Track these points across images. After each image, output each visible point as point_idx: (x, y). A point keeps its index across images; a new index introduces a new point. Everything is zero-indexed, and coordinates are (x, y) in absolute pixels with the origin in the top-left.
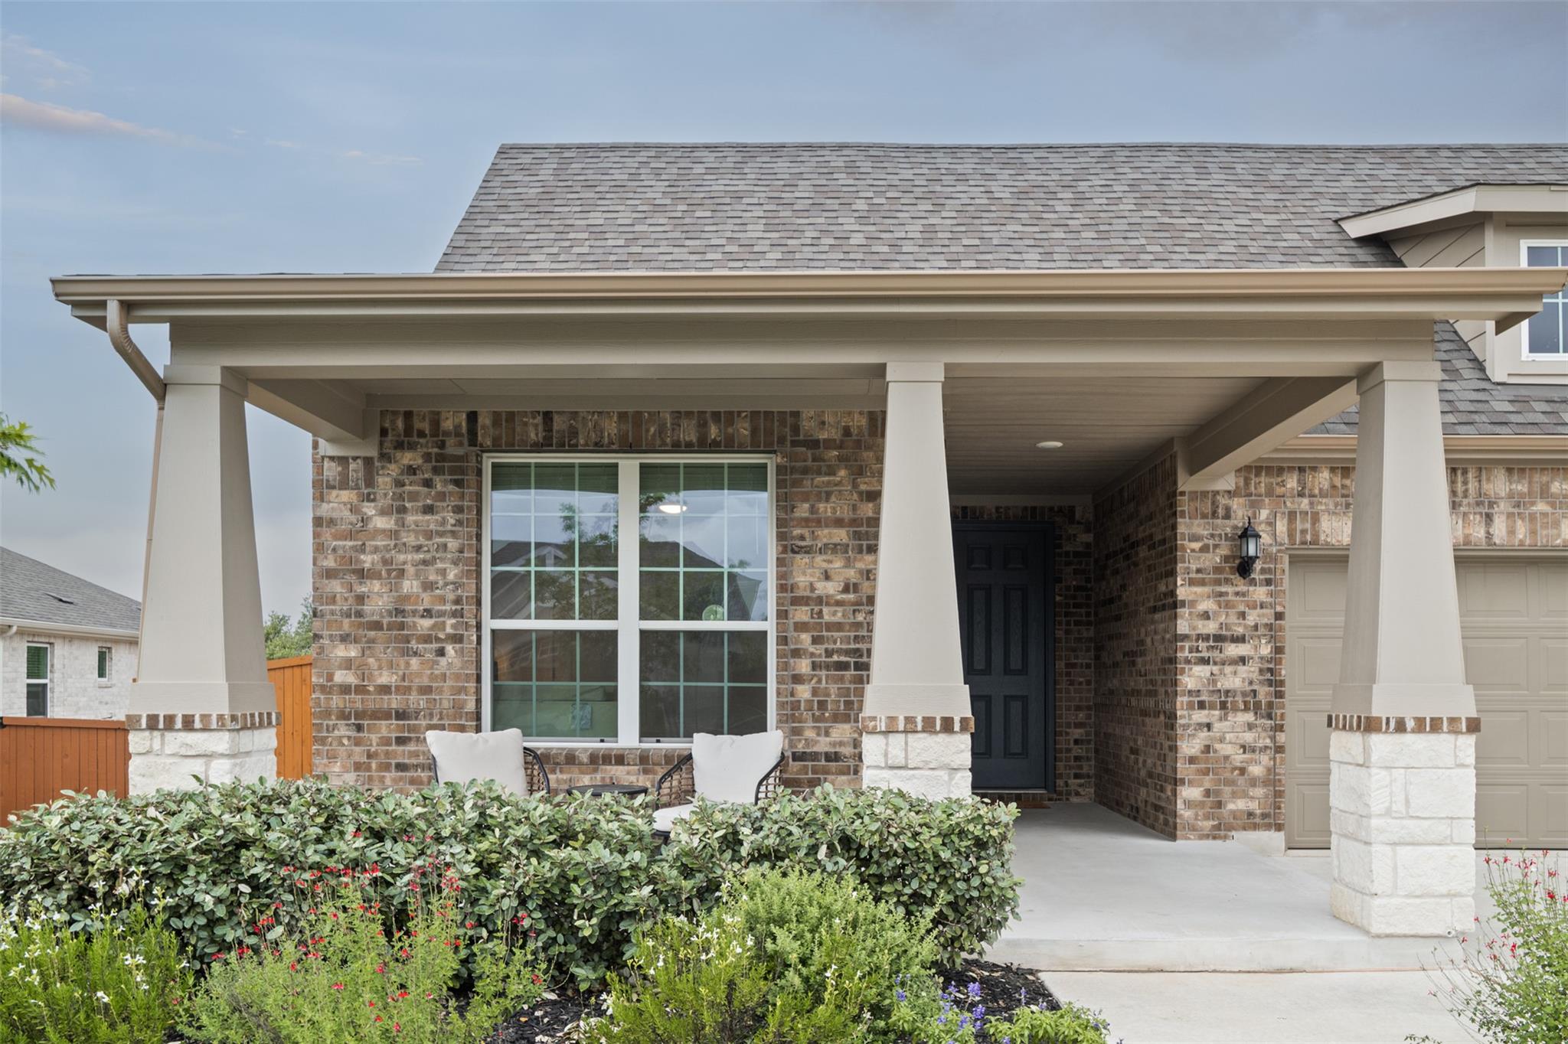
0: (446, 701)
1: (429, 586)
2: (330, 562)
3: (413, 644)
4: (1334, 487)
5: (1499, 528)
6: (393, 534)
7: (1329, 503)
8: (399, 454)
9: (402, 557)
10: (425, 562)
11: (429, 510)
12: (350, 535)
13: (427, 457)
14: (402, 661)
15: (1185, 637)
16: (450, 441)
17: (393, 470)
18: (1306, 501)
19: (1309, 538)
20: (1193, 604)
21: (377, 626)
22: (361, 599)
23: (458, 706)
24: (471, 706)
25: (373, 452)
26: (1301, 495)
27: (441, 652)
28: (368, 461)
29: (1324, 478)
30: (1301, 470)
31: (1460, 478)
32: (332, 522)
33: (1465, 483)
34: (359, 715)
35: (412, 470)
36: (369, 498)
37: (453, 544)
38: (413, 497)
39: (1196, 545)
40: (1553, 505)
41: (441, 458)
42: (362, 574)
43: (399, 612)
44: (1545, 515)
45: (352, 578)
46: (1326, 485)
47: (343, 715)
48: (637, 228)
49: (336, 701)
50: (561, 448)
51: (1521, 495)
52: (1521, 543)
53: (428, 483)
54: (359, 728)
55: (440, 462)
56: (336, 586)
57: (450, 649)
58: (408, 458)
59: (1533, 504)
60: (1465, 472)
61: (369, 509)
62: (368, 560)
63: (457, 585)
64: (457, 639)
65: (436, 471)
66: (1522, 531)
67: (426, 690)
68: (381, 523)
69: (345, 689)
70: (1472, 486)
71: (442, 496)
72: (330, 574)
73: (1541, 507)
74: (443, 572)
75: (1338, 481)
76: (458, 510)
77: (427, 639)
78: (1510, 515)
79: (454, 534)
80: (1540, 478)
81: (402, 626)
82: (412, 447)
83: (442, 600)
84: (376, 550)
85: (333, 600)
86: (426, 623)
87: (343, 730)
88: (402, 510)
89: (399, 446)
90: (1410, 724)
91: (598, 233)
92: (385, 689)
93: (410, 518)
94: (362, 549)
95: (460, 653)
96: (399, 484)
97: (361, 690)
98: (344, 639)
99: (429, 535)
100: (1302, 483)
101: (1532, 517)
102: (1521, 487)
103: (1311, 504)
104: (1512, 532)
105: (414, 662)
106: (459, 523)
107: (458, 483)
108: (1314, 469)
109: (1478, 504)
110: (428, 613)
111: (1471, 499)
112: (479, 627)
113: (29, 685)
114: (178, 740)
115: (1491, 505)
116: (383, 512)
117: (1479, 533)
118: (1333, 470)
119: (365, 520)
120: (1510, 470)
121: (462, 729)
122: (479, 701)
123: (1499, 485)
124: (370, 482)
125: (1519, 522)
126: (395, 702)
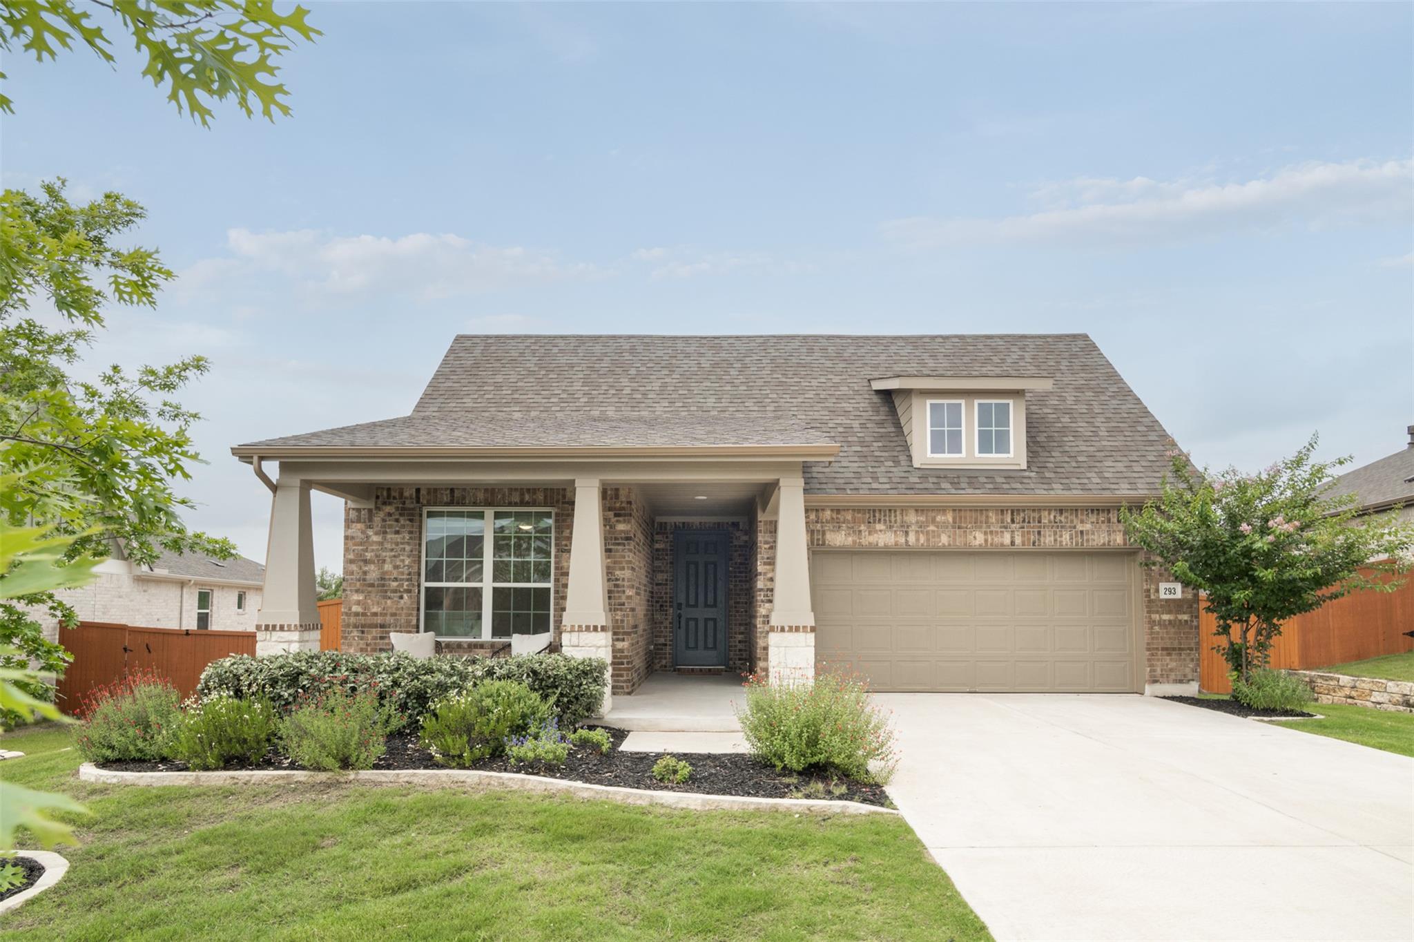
0: (403, 619)
1: (396, 567)
2: (351, 556)
3: (389, 594)
4: (833, 519)
5: (912, 538)
6: (381, 543)
7: (830, 526)
8: (384, 507)
9: (384, 554)
10: (395, 556)
11: (397, 532)
12: (361, 544)
13: (397, 509)
14: (383, 601)
15: (761, 590)
16: (408, 502)
17: (381, 514)
18: (819, 525)
19: (821, 542)
20: (765, 574)
21: (372, 585)
22: (365, 573)
23: (408, 622)
24: (414, 622)
25: (372, 506)
26: (817, 522)
27: (401, 597)
28: (370, 511)
29: (828, 514)
30: (817, 510)
31: (893, 515)
32: (353, 538)
33: (895, 516)
34: (363, 626)
35: (390, 514)
36: (370, 527)
37: (408, 548)
38: (390, 526)
39: (767, 546)
40: (938, 527)
41: (403, 509)
42: (366, 562)
43: (382, 579)
44: (933, 531)
45: (362, 564)
46: (829, 518)
47: (355, 626)
48: (519, 384)
49: (353, 620)
50: (458, 504)
51: (923, 522)
52: (922, 545)
53: (397, 520)
54: (363, 632)
55: (403, 511)
56: (354, 567)
57: (405, 596)
58: (388, 509)
59: (928, 526)
60: (895, 511)
61: (370, 532)
62: (369, 555)
63: (409, 567)
64: (409, 591)
65: (401, 515)
66: (922, 539)
67: (393, 615)
68: (375, 538)
69: (357, 614)
70: (899, 518)
71: (403, 526)
72: (351, 561)
73: (932, 528)
74: (403, 561)
75: (835, 516)
76: (411, 532)
77: (395, 591)
78: (917, 532)
79: (408, 544)
80: (931, 514)
81: (383, 585)
82: (390, 504)
83: (402, 573)
84: (373, 550)
85: (352, 573)
86: (395, 584)
87: (355, 633)
88: (385, 532)
89: (384, 503)
90: (787, 629)
92: (375, 614)
93: (389, 536)
94: (366, 550)
95: (410, 597)
96: (384, 520)
97: (364, 614)
98: (357, 591)
99: (397, 544)
100: (817, 517)
101: (928, 532)
102: (922, 518)
103: (822, 527)
104: (918, 540)
105: (389, 602)
106: (411, 538)
107: (411, 520)
108: (823, 510)
109: (902, 526)
110: (396, 580)
111: (898, 524)
112: (419, 586)
113: (199, 613)
115: (908, 527)
116: (376, 534)
117: (902, 540)
118: (832, 510)
119: (368, 537)
120: (917, 510)
121: (410, 632)
122: (418, 620)
123: (912, 518)
124: (370, 520)
125: (921, 535)
126: (379, 620)
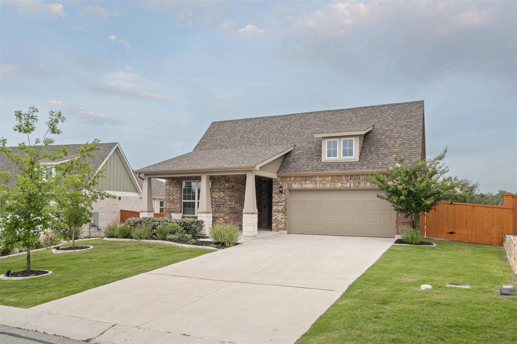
0: (178, 210)
1: (176, 197)
2: (167, 194)
3: (175, 203)
4: (294, 180)
5: (318, 185)
6: (173, 190)
7: (293, 182)
8: (173, 181)
9: (174, 193)
10: (176, 194)
11: (176, 188)
12: (169, 191)
13: (176, 181)
14: (173, 205)
15: (274, 202)
16: (179, 179)
17: (173, 183)
18: (290, 182)
19: (290, 187)
20: (275, 197)
21: (171, 201)
22: (170, 198)
23: (179, 211)
24: (180, 211)
25: (171, 181)
26: (290, 181)
27: (177, 204)
28: (171, 182)
29: (293, 178)
30: (290, 177)
31: (312, 178)
32: (167, 189)
33: (313, 179)
34: (169, 212)
35: (175, 183)
36: (171, 186)
37: (179, 192)
38: (175, 186)
39: (275, 189)
40: (326, 182)
41: (178, 181)
42: (170, 195)
43: (173, 200)
44: (325, 183)
45: (169, 196)
46: (293, 180)
47: (168, 212)
49: (167, 210)
50: (189, 180)
51: (321, 180)
52: (321, 188)
53: (176, 184)
54: (169, 213)
55: (177, 182)
56: (167, 197)
57: (178, 204)
58: (174, 181)
59: (323, 182)
60: (313, 177)
61: (171, 188)
62: (170, 193)
63: (179, 196)
64: (179, 203)
65: (177, 183)
66: (321, 186)
67: (176, 209)
68: (172, 189)
69: (168, 209)
70: (314, 179)
71: (178, 186)
72: (167, 195)
73: (324, 182)
74: (178, 195)
75: (295, 179)
76: (179, 187)
77: (176, 203)
78: (319, 183)
79: (179, 190)
80: (324, 178)
81: (174, 201)
82: (175, 180)
83: (178, 198)
84: (171, 192)
85: (167, 198)
86: (176, 201)
87: (168, 214)
88: (174, 188)
89: (174, 180)
91: (217, 140)
92: (172, 209)
93: (175, 189)
94: (170, 192)
95: (179, 204)
96: (174, 185)
97: (170, 209)
98: (168, 203)
99: (176, 191)
100: (290, 179)
101: (323, 184)
102: (321, 179)
103: (291, 182)
104: (320, 186)
105: (175, 205)
106: (179, 189)
107: (179, 184)
108: (291, 177)
109: (315, 182)
110: (176, 200)
111: (314, 181)
112: (181, 201)
114: (143, 213)
115: (317, 182)
116: (172, 188)
117: (315, 186)
118: (294, 177)
119: (170, 189)
120: (320, 176)
121: (179, 213)
122: (181, 210)
123: (318, 179)
124: (171, 184)
125: (321, 185)
126: (173, 210)
